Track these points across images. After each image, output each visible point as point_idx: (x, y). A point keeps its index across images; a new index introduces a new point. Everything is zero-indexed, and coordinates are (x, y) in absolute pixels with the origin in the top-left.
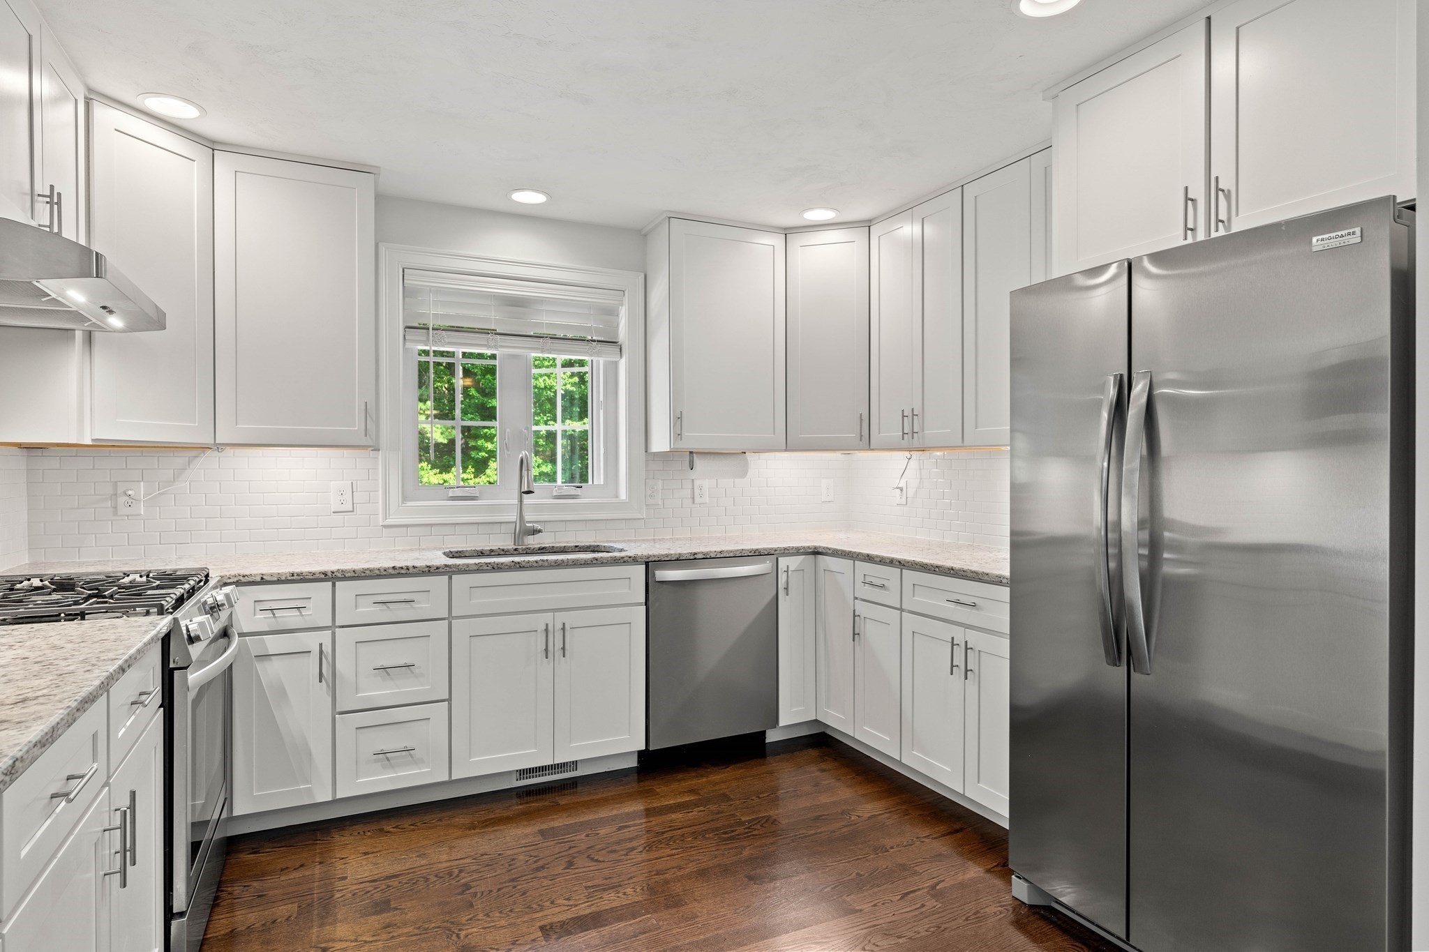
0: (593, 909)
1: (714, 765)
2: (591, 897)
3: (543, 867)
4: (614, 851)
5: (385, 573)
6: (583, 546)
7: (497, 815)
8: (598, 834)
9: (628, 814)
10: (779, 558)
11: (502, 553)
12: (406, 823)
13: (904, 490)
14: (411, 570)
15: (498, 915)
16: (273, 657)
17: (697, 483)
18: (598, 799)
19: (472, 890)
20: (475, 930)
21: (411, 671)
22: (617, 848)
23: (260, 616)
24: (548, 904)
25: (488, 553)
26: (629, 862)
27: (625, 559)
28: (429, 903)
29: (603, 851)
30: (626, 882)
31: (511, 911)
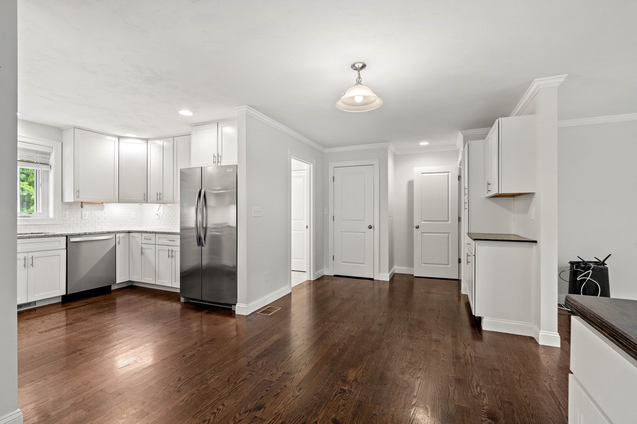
1: (93, 296)
10: (116, 234)
13: (159, 215)
17: (83, 212)
27: (58, 235)
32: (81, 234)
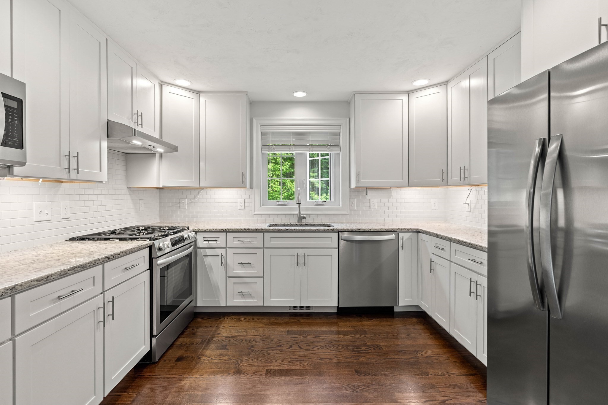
0: (289, 368)
1: (368, 317)
2: (291, 363)
3: (281, 346)
4: (309, 346)
5: (242, 231)
6: (322, 224)
7: (277, 322)
8: (307, 337)
9: (323, 331)
10: (399, 233)
11: (292, 225)
12: (247, 318)
13: (470, 204)
14: (250, 230)
15: (256, 361)
16: (208, 256)
17: (371, 201)
18: (315, 323)
19: (253, 349)
20: (245, 364)
21: (251, 266)
22: (311, 344)
23: (205, 242)
24: (274, 361)
25: (286, 225)
26: (312, 351)
27: (329, 230)
28: (237, 350)
29: (305, 345)
30: (306, 360)
31: (261, 360)
32: (354, 231)
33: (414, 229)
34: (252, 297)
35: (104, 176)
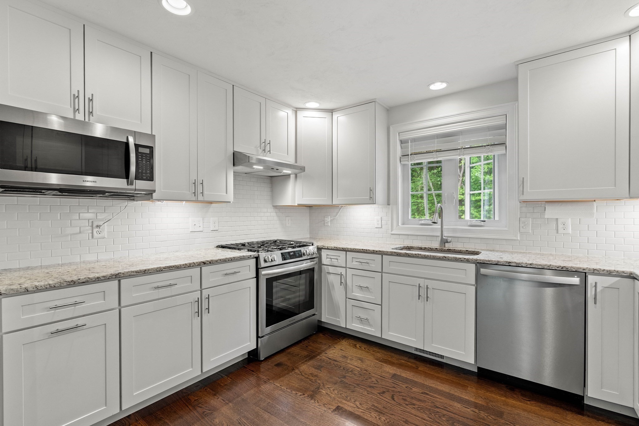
0: (361, 414)
1: (523, 395)
2: (369, 410)
3: (373, 387)
4: (405, 400)
5: (360, 251)
7: (391, 360)
8: (411, 389)
9: (437, 389)
10: (588, 276)
11: (430, 249)
12: (364, 346)
14: (368, 251)
15: (336, 392)
16: (331, 274)
17: (561, 220)
18: (435, 376)
19: (343, 379)
20: (324, 392)
21: (369, 290)
22: (408, 399)
23: (328, 260)
24: (353, 400)
25: (424, 249)
26: (403, 408)
27: (462, 259)
28: (328, 375)
29: (401, 397)
30: (388, 415)
31: (341, 394)
32: (501, 264)
33: (623, 272)
34: (370, 325)
35: (230, 197)
